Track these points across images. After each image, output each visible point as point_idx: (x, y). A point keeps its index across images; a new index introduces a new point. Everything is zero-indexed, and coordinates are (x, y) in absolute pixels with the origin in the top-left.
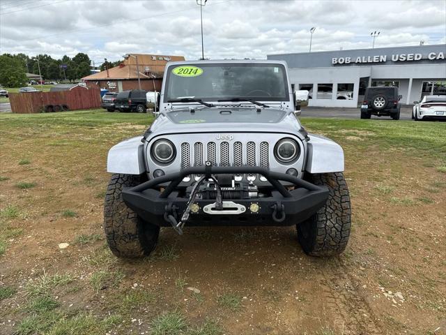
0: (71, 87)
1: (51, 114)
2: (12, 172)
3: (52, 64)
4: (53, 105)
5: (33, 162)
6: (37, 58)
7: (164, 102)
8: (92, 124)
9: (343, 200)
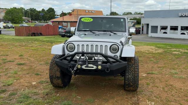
0: (45, 24)
1: (34, 37)
2: (15, 59)
3: (36, 12)
4: (35, 33)
5: (25, 56)
6: (29, 10)
7: (77, 31)
8: (53, 42)
9: (136, 68)
